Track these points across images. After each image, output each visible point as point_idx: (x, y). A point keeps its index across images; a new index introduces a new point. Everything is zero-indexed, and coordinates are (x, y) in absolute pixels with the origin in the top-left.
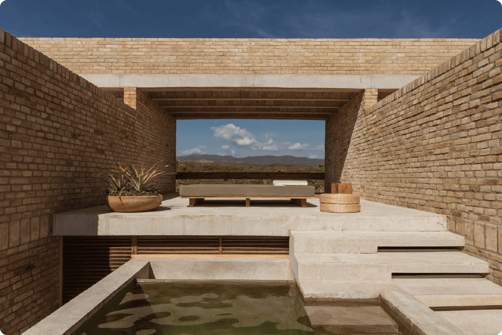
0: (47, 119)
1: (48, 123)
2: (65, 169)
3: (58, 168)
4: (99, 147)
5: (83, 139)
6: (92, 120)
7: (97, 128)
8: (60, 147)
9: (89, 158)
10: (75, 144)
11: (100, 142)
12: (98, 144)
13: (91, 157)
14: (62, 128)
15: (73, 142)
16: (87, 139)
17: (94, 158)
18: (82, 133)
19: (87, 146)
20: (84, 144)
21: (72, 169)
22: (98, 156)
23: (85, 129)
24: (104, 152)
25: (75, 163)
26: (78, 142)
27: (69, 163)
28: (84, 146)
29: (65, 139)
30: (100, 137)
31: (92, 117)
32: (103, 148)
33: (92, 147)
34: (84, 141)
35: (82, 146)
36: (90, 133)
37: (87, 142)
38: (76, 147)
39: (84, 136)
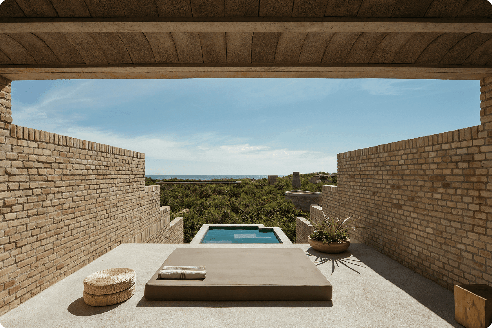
0: (360, 186)
1: (361, 188)
2: (369, 217)
3: (365, 216)
4: (395, 201)
5: (380, 196)
6: (388, 177)
7: (393, 183)
8: (366, 202)
9: (385, 212)
10: (375, 200)
11: (396, 197)
12: (394, 198)
13: (387, 211)
14: (367, 189)
15: (373, 198)
16: (383, 195)
17: (389, 212)
18: (379, 191)
19: (384, 201)
20: (381, 199)
21: (373, 218)
22: (395, 210)
23: (382, 187)
24: (401, 207)
25: (375, 214)
26: (377, 198)
27: (371, 214)
28: (381, 201)
29: (369, 197)
30: (396, 192)
31: (388, 174)
32: (400, 202)
33: (388, 202)
34: (381, 196)
35: (380, 201)
36: (386, 189)
37: (383, 197)
38: (376, 202)
39: (380, 192)
